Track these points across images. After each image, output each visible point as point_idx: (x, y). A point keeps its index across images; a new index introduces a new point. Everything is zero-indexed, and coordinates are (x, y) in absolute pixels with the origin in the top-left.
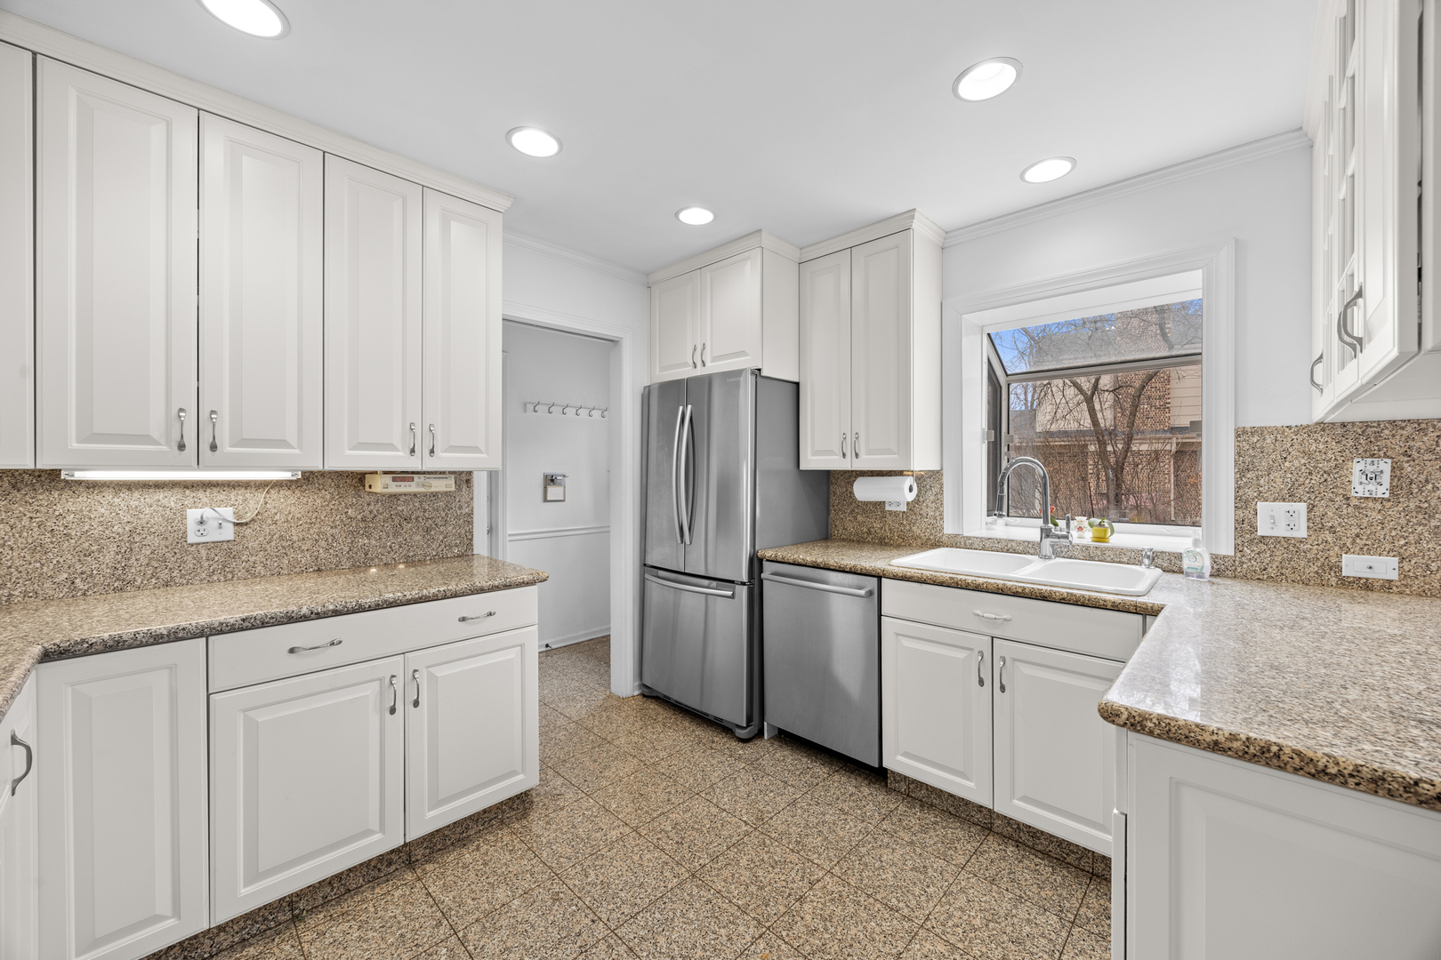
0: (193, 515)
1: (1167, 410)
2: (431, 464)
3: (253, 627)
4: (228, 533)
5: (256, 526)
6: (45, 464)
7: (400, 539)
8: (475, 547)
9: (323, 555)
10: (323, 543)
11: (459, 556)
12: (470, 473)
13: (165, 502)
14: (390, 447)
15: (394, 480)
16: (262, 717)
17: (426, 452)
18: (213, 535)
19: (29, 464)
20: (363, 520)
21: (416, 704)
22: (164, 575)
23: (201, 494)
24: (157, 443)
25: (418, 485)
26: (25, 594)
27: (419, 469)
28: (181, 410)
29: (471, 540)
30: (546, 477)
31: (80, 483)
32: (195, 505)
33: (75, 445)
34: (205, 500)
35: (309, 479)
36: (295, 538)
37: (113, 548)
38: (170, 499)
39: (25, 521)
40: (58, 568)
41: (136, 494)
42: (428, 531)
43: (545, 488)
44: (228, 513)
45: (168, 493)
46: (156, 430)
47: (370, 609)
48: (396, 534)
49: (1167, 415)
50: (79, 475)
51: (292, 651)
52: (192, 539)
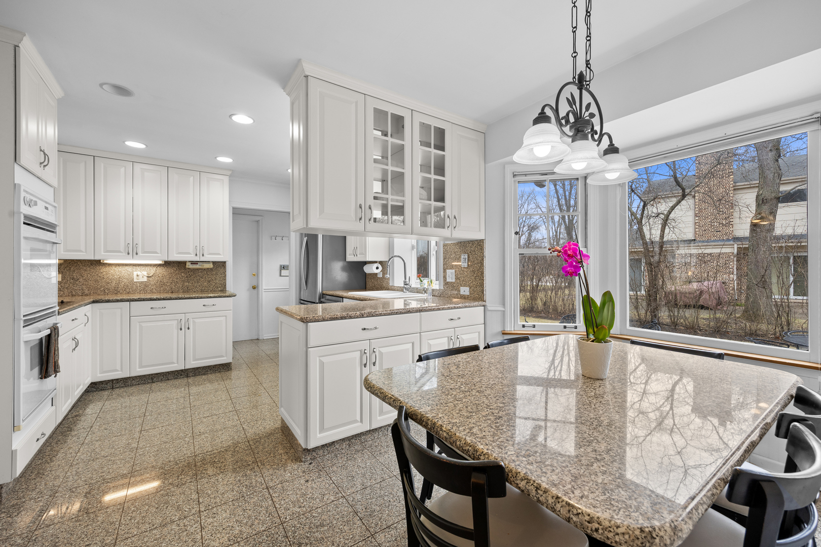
0: (135, 273)
1: (731, 226)
2: (203, 259)
3: (141, 301)
4: (145, 279)
5: (153, 277)
6: (97, 258)
7: (199, 284)
8: (227, 288)
9: (173, 288)
10: (174, 284)
11: (220, 291)
12: (225, 262)
13: (128, 269)
14: (189, 253)
15: (191, 264)
16: (144, 325)
17: (201, 255)
18: (141, 280)
19: (93, 259)
20: (187, 277)
21: (188, 328)
22: (128, 290)
23: (138, 268)
24: (122, 253)
25: (199, 265)
26: (94, 293)
27: (199, 260)
28: (128, 244)
29: (225, 285)
30: (281, 266)
31: (106, 264)
32: (136, 271)
33: (103, 253)
34: (139, 269)
35: (167, 264)
36: (165, 282)
37: (115, 282)
38: (129, 269)
39: (94, 274)
40: (101, 287)
41: (121, 267)
42: (209, 282)
43: (281, 271)
44: (145, 273)
45: (129, 267)
46: (122, 250)
47: (174, 299)
48: (198, 282)
49: (731, 229)
50: (105, 262)
51: (151, 308)
52: (135, 280)
